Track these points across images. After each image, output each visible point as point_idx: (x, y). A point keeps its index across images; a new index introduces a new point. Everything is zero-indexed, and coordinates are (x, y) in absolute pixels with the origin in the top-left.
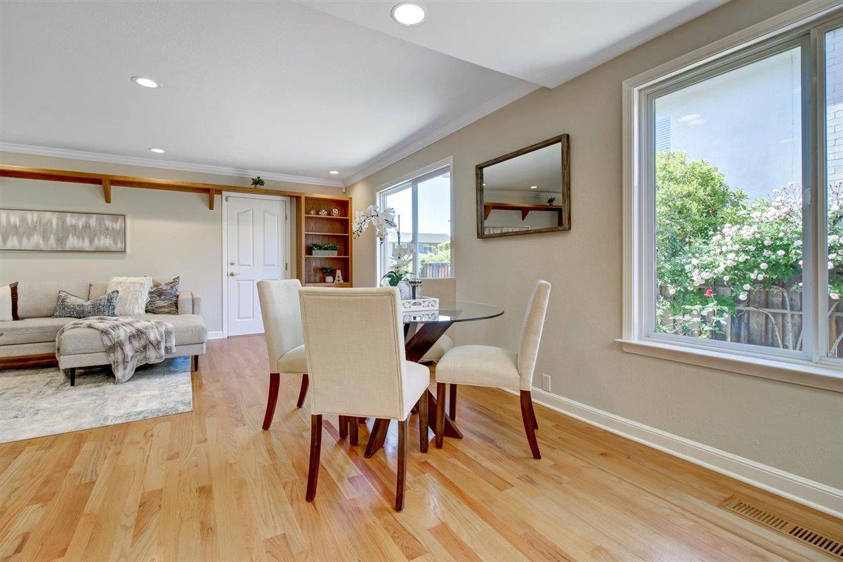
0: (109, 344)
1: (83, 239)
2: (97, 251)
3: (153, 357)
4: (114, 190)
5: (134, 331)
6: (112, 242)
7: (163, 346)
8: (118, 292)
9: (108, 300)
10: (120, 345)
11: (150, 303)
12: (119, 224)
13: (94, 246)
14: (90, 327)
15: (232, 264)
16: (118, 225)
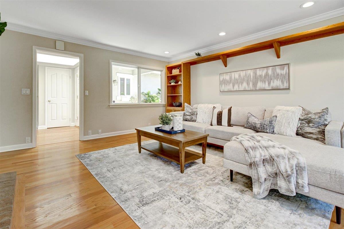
0: (249, 161)
1: (265, 83)
2: (273, 89)
5: (268, 156)
6: (281, 83)
7: (293, 180)
8: (277, 117)
9: (270, 122)
10: (256, 165)
11: (300, 128)
13: (271, 86)
16: (285, 71)
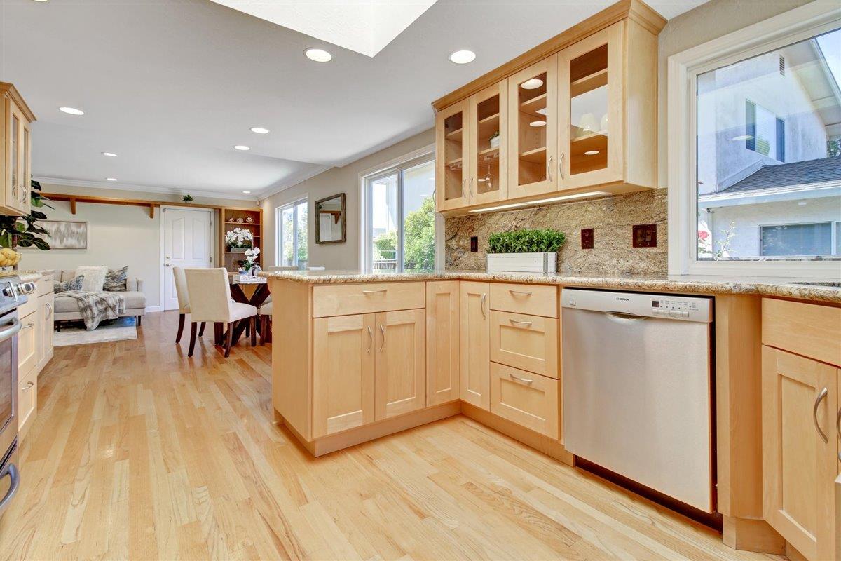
0: (83, 306)
1: (55, 239)
2: (66, 248)
3: (111, 315)
4: (78, 204)
5: (99, 299)
6: (77, 243)
7: (117, 308)
8: (83, 276)
9: (76, 281)
10: (90, 307)
11: (106, 284)
12: (82, 228)
14: (70, 296)
15: (168, 258)
16: (81, 230)
